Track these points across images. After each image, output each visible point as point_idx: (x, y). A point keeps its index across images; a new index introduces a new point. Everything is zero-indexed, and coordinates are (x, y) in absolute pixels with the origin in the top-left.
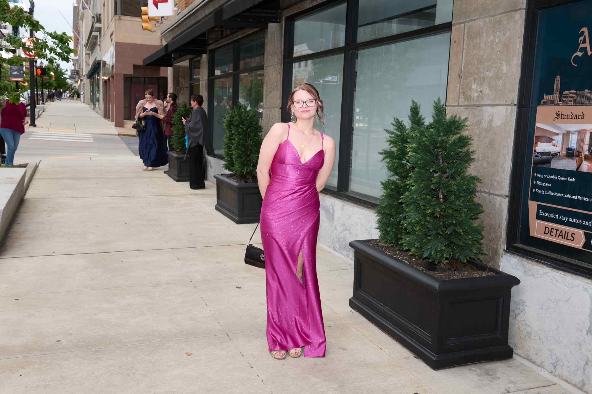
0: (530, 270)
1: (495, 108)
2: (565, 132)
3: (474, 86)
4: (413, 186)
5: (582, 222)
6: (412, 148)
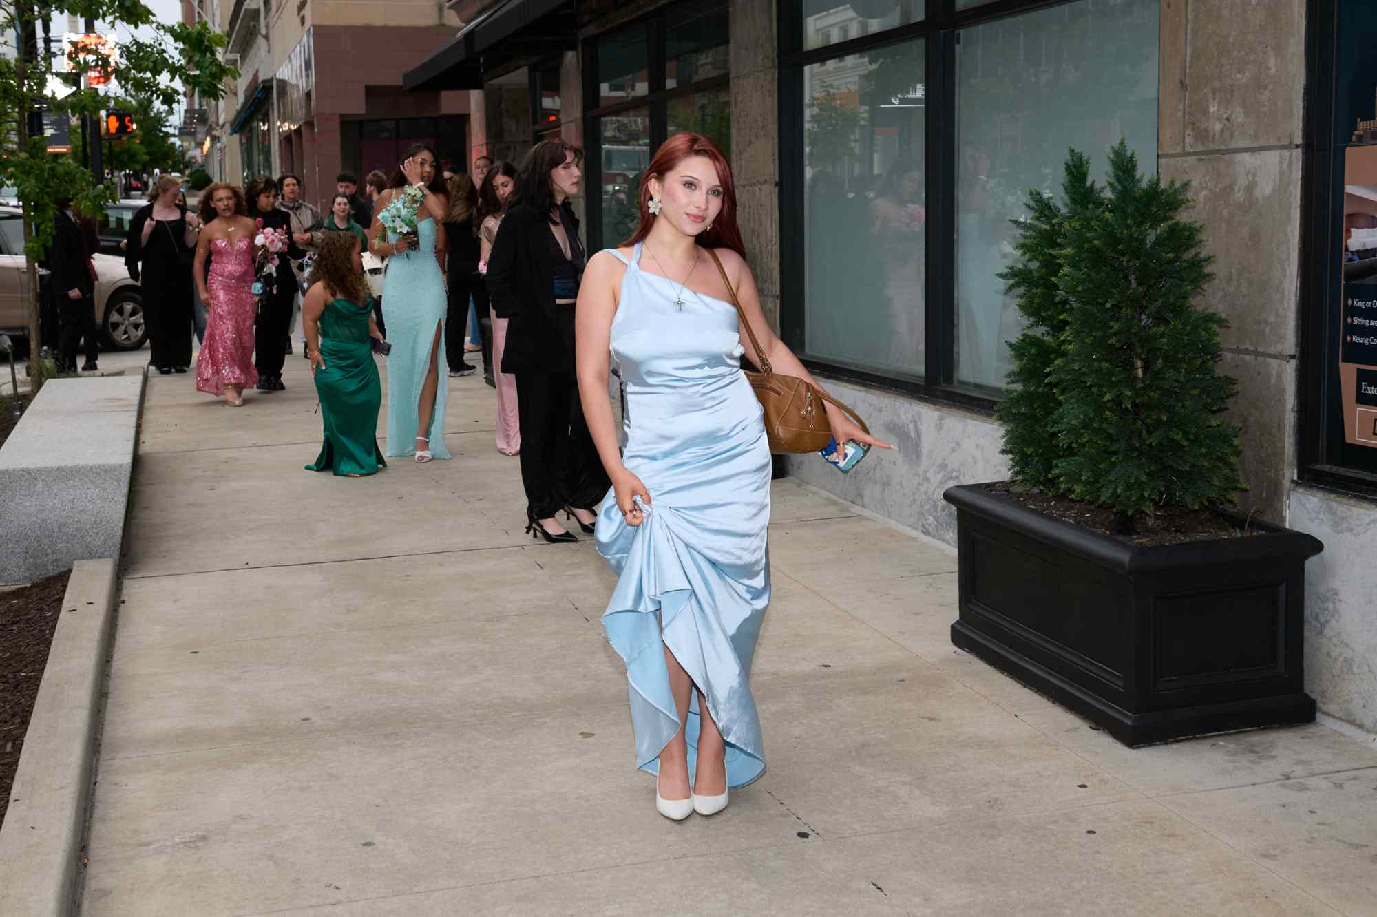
0: (1344, 518)
1: (1257, 155)
3: (1214, 106)
4: (1070, 343)
6: (1066, 256)
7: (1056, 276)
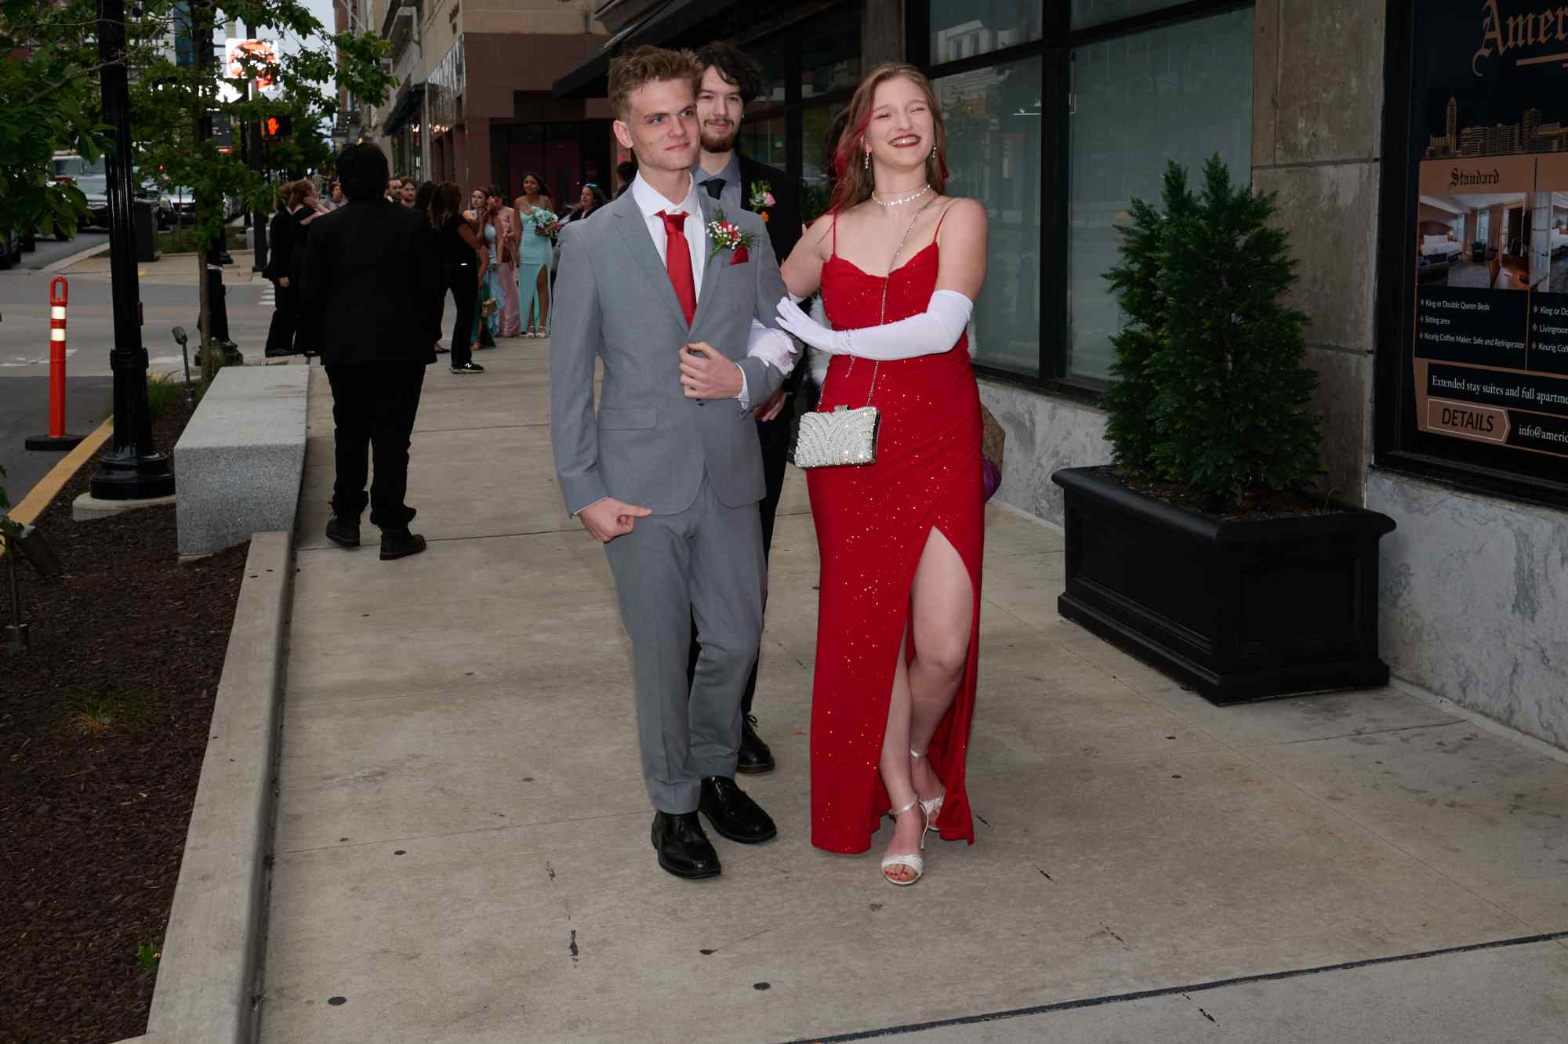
0: (1415, 500)
1: (1340, 168)
2: (1469, 212)
3: (1302, 123)
4: (1166, 338)
5: (1504, 391)
6: (1163, 259)
7: (1153, 276)
